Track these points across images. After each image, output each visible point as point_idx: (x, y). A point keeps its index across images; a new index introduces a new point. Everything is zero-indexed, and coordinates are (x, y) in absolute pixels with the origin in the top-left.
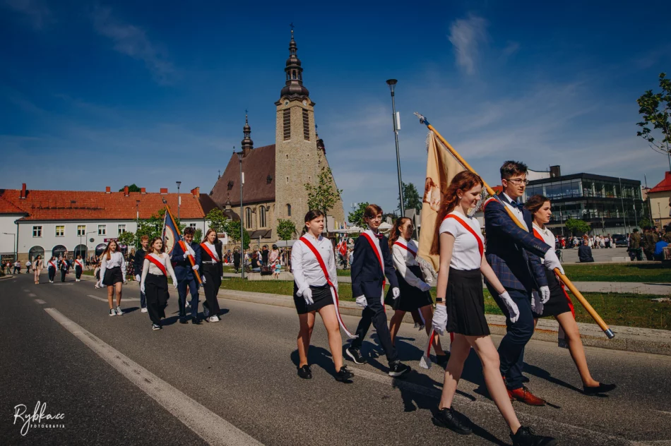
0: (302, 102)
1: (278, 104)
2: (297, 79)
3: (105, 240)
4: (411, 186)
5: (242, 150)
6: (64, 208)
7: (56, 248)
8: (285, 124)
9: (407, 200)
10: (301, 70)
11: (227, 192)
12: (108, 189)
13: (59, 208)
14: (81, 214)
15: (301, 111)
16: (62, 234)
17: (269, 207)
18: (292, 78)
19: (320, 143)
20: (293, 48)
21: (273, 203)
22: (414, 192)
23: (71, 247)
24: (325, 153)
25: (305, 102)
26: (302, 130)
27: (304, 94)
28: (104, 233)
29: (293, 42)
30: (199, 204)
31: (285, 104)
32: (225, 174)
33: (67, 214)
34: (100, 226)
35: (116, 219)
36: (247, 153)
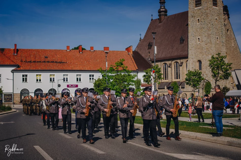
3: (68, 86)
7: (36, 91)
12: (68, 48)
13: (38, 62)
14: (52, 66)
16: (40, 80)
17: (182, 63)
21: (186, 60)
23: (45, 91)
28: (67, 81)
30: (133, 59)
33: (43, 66)
34: (64, 75)
35: (75, 70)
36: (162, 20)
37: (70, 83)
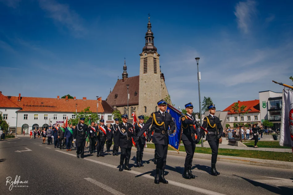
0: (153, 54)
1: (141, 55)
2: (151, 42)
3: (57, 122)
4: (209, 99)
5: (122, 78)
6: (38, 106)
7: (34, 125)
8: (144, 65)
9: (207, 106)
10: (153, 37)
11: (114, 99)
12: (58, 97)
13: (36, 106)
14: (46, 109)
15: (153, 59)
16: (37, 118)
17: (135, 108)
18: (149, 42)
19: (162, 75)
20: (149, 27)
21: (138, 106)
22: (211, 102)
23: (41, 125)
24: (164, 81)
25: (155, 54)
26: (153, 69)
27: (154, 50)
28: (56, 118)
29: (149, 23)
30: (102, 105)
31: (145, 55)
32: (113, 90)
33: (39, 109)
34: (54, 115)
35: (62, 112)
36: (124, 80)
37: (58, 120)
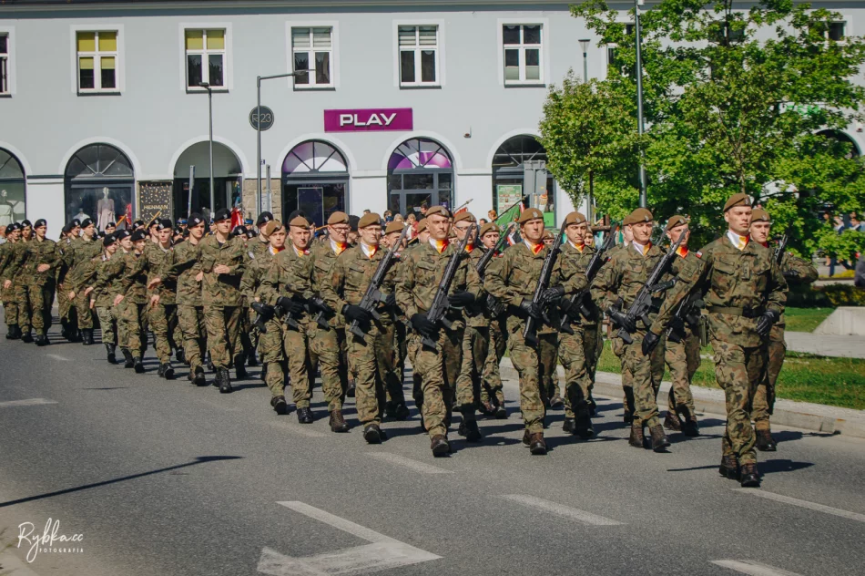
3: (332, 120)
16: (109, 77)
28: (323, 76)
34: (297, 32)
